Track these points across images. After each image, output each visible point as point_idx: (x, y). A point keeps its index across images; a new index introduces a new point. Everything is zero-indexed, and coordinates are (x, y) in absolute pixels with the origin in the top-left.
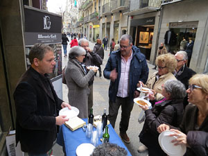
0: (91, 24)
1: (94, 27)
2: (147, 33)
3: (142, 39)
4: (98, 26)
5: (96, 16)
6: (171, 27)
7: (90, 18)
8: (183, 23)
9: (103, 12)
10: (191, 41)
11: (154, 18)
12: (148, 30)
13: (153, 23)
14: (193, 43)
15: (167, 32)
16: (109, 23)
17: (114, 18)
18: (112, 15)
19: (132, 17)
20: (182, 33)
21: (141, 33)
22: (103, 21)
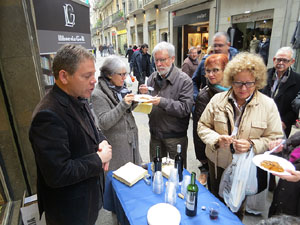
0: (114, 29)
1: (118, 33)
2: (197, 35)
3: (192, 45)
4: (124, 31)
5: (120, 17)
6: (235, 22)
7: (111, 20)
8: (252, 14)
9: (130, 10)
10: (265, 40)
11: (207, 12)
12: (199, 29)
13: (207, 19)
14: (268, 42)
15: (229, 30)
16: (140, 26)
17: (147, 18)
18: (144, 12)
19: (175, 12)
20: (250, 29)
21: (190, 35)
22: (132, 23)
